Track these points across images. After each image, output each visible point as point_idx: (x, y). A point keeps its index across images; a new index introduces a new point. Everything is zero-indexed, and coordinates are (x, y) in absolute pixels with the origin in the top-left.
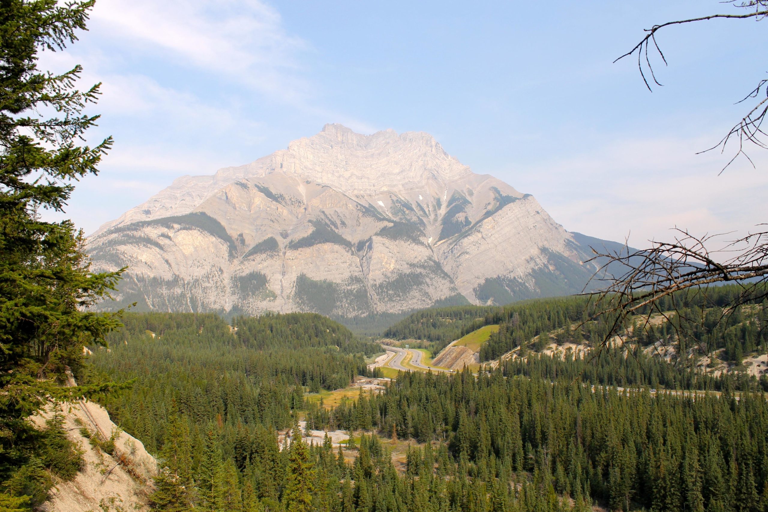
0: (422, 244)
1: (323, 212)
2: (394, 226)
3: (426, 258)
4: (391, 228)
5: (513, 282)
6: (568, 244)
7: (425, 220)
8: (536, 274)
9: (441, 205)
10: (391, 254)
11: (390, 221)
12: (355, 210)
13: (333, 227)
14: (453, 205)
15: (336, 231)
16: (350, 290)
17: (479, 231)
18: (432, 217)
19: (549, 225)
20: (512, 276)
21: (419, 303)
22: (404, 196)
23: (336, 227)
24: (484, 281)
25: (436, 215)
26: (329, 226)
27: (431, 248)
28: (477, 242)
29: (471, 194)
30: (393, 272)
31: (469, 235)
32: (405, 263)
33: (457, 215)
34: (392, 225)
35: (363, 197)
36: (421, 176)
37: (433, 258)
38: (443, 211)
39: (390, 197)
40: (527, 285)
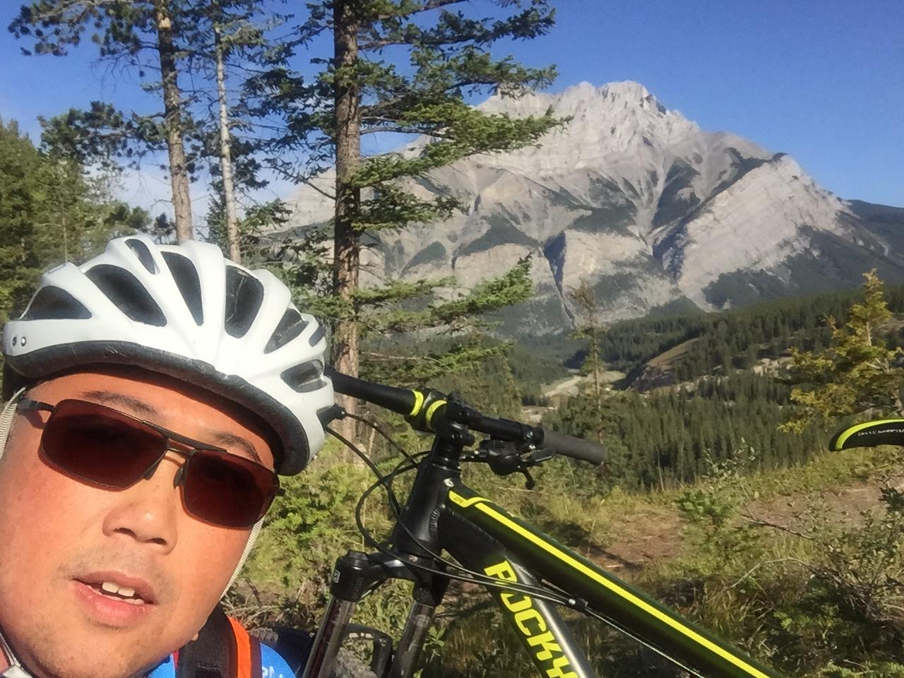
0: (631, 235)
1: (500, 204)
2: (593, 215)
3: (637, 253)
4: (588, 217)
5: (760, 277)
6: (842, 218)
7: (635, 202)
8: (794, 264)
9: (657, 180)
10: (589, 252)
11: (586, 208)
12: (541, 197)
13: (513, 223)
14: (674, 178)
15: (518, 227)
16: (538, 301)
17: (710, 212)
18: (645, 198)
19: (813, 193)
20: (758, 268)
21: (630, 312)
22: (606, 174)
23: (518, 223)
24: (718, 279)
25: (651, 195)
26: (508, 222)
27: (644, 240)
28: (707, 227)
29: (699, 160)
30: (593, 275)
31: (697, 217)
32: (608, 262)
33: (680, 192)
34: (589, 213)
35: (551, 178)
36: (629, 142)
37: (647, 253)
38: (660, 188)
39: (588, 175)
40: (780, 278)
